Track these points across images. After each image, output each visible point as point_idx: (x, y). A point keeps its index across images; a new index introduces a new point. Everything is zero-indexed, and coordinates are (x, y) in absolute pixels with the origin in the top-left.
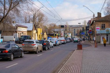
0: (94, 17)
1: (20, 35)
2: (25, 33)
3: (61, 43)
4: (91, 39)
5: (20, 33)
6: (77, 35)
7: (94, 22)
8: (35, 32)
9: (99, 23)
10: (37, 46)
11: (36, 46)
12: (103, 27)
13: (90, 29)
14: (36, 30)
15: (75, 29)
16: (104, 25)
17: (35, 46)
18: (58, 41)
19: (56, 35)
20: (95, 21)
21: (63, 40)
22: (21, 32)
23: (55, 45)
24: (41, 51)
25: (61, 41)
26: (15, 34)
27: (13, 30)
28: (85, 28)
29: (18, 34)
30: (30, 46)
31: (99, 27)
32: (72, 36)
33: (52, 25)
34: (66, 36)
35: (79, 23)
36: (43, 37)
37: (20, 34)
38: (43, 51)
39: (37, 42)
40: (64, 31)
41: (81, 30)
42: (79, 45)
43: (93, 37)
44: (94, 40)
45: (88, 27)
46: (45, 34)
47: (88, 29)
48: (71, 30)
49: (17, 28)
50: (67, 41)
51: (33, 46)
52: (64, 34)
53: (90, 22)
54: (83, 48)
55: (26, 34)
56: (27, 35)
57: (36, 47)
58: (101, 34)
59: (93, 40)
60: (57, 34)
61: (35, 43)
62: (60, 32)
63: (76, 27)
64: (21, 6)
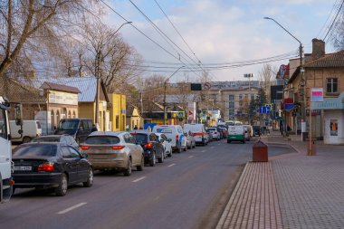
0: (301, 55)
1: (56, 116)
2: (72, 110)
3: (193, 144)
4: (289, 129)
5: (55, 110)
6: (240, 116)
7: (302, 70)
8: (103, 105)
9: (318, 75)
10: (128, 151)
11: (126, 151)
12: (332, 89)
13: (286, 96)
14: (107, 100)
15: (232, 97)
16: (335, 80)
17: (122, 151)
18: (185, 135)
19: (170, 116)
20: (306, 68)
21: (199, 134)
22: (59, 109)
23: (175, 150)
24: (139, 168)
25: (195, 134)
26: (39, 114)
27: (35, 101)
28: (268, 92)
29: (49, 113)
30: (107, 152)
31: (321, 90)
32: (222, 119)
33: (156, 83)
34: (203, 118)
35: (246, 76)
36: (129, 123)
37: (58, 113)
38: (144, 168)
39: (127, 140)
40: (197, 103)
41: (255, 98)
42: (259, 148)
43: (299, 123)
44: (303, 130)
45: (281, 88)
46: (135, 112)
47: (280, 96)
48: (219, 98)
49: (46, 95)
50: (210, 136)
51: (115, 152)
52: (198, 112)
53: (287, 73)
54: (269, 159)
55: (74, 113)
56: (77, 117)
57: (124, 153)
58: (325, 111)
59: (299, 132)
60: (175, 113)
61: (122, 143)
62: (185, 105)
63: (237, 87)
64: (62, 22)
